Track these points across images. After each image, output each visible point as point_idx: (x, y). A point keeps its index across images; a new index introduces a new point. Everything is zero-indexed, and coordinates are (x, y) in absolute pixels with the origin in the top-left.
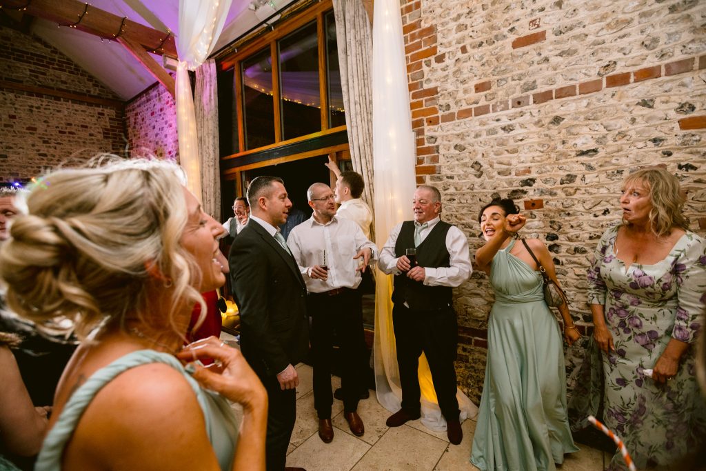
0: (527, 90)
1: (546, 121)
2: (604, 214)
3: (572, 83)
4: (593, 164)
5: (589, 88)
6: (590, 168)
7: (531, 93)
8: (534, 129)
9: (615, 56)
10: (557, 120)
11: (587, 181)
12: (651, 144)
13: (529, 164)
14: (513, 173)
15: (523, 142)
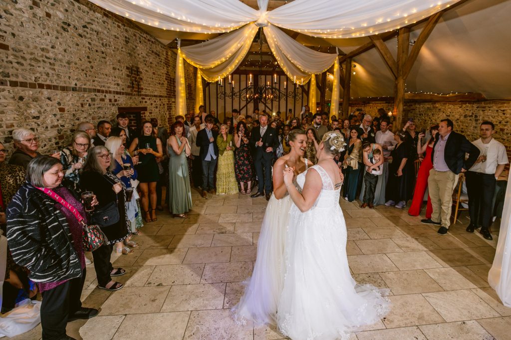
0: (5, 77)
1: (17, 98)
2: (44, 147)
3: (26, 81)
4: (39, 123)
5: (32, 86)
6: (39, 125)
7: (7, 79)
8: (12, 101)
9: (38, 75)
10: (21, 98)
11: (39, 131)
12: (53, 116)
13: (12, 122)
14: (5, 127)
15: (6, 108)
